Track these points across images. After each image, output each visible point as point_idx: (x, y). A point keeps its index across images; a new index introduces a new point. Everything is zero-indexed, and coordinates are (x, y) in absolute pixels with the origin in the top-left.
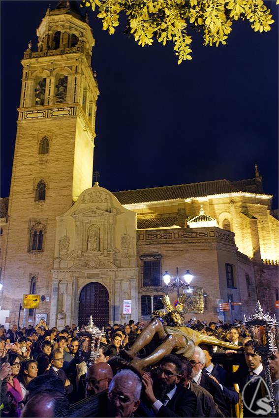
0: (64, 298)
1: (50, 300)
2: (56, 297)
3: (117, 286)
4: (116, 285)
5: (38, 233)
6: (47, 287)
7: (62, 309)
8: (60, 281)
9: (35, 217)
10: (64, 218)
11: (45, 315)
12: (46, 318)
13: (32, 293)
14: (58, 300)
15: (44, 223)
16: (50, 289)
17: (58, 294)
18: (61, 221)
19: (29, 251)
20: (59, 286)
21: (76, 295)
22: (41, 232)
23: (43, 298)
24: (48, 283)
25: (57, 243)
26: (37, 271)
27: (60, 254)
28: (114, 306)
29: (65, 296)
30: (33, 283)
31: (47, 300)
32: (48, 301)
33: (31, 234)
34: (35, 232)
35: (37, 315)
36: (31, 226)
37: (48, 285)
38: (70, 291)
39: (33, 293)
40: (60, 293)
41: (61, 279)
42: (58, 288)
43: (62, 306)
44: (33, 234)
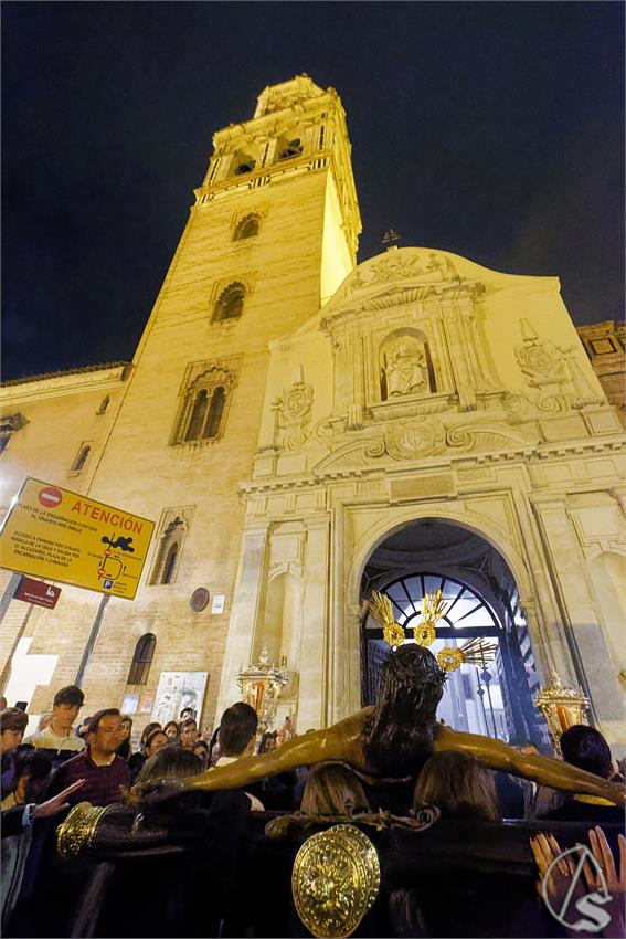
0: (288, 596)
1: (228, 606)
2: (255, 590)
3: (554, 522)
4: (546, 521)
5: (210, 396)
6: (223, 554)
7: (278, 647)
8: (275, 524)
9: (206, 356)
10: (295, 340)
11: (198, 681)
12: (200, 694)
13: (160, 579)
14: (262, 606)
15: (232, 366)
16: (231, 562)
17: (265, 578)
18: (286, 349)
19: (174, 443)
20: (268, 544)
21: (344, 578)
22: (220, 391)
23: (200, 599)
24: (229, 537)
25: (268, 407)
26: (191, 500)
27: (276, 434)
28: (568, 631)
29: (294, 592)
30: (170, 544)
31: (217, 604)
32: (220, 611)
33: (187, 398)
34: (204, 393)
35: (165, 677)
36: (193, 379)
37: (227, 547)
38: (317, 566)
39: (166, 581)
40: (274, 573)
41: (281, 516)
42: (267, 555)
43: (279, 633)
44: (195, 398)
